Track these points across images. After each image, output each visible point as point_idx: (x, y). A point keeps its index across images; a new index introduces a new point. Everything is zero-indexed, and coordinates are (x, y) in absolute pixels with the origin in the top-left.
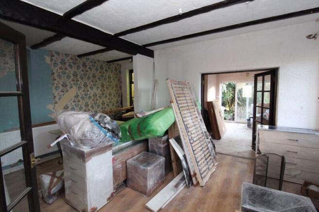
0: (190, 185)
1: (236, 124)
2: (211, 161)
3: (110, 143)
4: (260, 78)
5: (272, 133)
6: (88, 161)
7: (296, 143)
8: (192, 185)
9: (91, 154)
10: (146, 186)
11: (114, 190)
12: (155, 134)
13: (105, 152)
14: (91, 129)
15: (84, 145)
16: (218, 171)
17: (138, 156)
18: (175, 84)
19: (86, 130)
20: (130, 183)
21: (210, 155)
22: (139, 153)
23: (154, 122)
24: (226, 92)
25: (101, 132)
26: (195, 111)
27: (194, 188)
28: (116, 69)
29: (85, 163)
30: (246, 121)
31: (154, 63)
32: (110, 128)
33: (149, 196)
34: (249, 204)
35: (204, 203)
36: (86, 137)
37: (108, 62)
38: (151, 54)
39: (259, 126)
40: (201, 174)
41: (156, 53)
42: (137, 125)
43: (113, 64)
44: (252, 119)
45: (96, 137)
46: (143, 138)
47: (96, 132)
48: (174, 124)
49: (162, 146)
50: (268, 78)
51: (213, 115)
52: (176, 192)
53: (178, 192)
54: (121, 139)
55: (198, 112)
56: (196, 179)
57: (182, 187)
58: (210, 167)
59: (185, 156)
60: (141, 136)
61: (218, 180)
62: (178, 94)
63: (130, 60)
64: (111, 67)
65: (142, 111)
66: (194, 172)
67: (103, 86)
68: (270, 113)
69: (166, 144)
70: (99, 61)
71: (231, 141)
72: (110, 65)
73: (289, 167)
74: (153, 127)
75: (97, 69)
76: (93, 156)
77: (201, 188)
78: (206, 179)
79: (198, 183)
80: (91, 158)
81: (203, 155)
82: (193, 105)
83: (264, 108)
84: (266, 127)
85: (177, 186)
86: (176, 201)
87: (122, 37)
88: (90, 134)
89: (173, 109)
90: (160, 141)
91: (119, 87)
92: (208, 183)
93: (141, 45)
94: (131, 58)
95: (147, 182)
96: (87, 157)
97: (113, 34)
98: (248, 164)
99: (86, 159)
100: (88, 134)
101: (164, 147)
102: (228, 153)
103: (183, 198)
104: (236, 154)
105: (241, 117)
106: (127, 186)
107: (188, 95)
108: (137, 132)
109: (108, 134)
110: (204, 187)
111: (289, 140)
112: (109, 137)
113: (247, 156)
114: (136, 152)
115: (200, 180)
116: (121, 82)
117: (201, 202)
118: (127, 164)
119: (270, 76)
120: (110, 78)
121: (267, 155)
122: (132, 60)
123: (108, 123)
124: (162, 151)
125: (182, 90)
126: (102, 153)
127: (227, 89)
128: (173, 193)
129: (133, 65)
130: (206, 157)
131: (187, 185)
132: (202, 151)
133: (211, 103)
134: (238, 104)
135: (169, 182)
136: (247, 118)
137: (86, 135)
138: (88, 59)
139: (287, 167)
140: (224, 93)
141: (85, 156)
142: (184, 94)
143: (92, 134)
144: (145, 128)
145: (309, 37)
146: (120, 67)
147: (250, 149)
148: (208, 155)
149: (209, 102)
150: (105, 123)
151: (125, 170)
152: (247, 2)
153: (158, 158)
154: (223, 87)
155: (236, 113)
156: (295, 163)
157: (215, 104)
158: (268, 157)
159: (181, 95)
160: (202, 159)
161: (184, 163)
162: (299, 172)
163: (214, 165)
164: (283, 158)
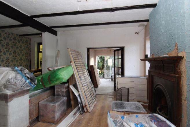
0: (83, 113)
1: (105, 79)
2: (94, 98)
3: (28, 88)
4: (116, 52)
5: (123, 79)
6: (10, 101)
7: (133, 83)
8: (84, 113)
9: (13, 96)
10: (54, 117)
11: (29, 124)
12: (61, 81)
13: (24, 95)
14: (15, 77)
15: (7, 89)
16: (98, 103)
17: (47, 99)
18: (73, 52)
19: (10, 77)
20: (41, 118)
21: (93, 94)
22: (48, 97)
23: (61, 73)
24: (99, 62)
25: (23, 78)
26: (84, 69)
27: (85, 114)
28: (27, 42)
29: (8, 103)
30: (110, 77)
31: (57, 39)
32: (29, 77)
33: (56, 124)
34: (116, 109)
35: (92, 120)
36: (10, 82)
37: (20, 35)
38: (55, 33)
39: (117, 76)
40: (89, 105)
41: (59, 33)
42: (48, 76)
43: (25, 37)
44: (113, 76)
45: (19, 82)
46: (52, 85)
47: (19, 78)
48: (73, 76)
49: (65, 90)
50: (120, 52)
51: (93, 73)
52: (75, 118)
53: (76, 117)
54: (37, 85)
55: (86, 70)
56: (86, 108)
57: (78, 114)
58: (94, 101)
59: (79, 95)
60: (50, 84)
61: (98, 108)
62: (74, 57)
63: (40, 35)
64: (23, 39)
65: (52, 67)
66: (85, 104)
67: (15, 52)
68: (121, 71)
69: (67, 89)
70: (13, 34)
71: (103, 88)
72: (22, 38)
73: (131, 95)
74: (60, 76)
75: (11, 40)
76: (14, 98)
77: (89, 113)
78: (92, 108)
79: (87, 111)
80: (13, 99)
81: (90, 94)
82: (83, 65)
83: (119, 67)
84: (121, 76)
85: (75, 114)
86: (75, 122)
87: (35, 19)
88: (14, 80)
89: (72, 66)
90: (63, 87)
91: (28, 54)
92: (93, 110)
93: (49, 26)
94: (41, 34)
95: (55, 114)
96: (10, 98)
97: (29, 16)
98: (112, 98)
99: (9, 100)
100: (12, 80)
101: (66, 91)
102: (103, 94)
103: (79, 120)
104: (107, 94)
105: (107, 76)
106: (38, 121)
107: (80, 59)
108: (48, 81)
109: (28, 81)
110: (91, 113)
111: (130, 81)
112: (29, 83)
113: (112, 94)
114: (46, 96)
115: (88, 108)
116: (30, 51)
117: (90, 120)
118: (39, 105)
119: (121, 51)
120: (21, 47)
121: (121, 88)
122: (42, 36)
123: (28, 74)
124: (64, 94)
125: (77, 56)
126: (21, 96)
127: (100, 60)
128: (73, 118)
129: (42, 39)
130: (92, 95)
131: (81, 113)
132: (89, 92)
133: (92, 66)
134: (106, 69)
135: (70, 113)
136: (111, 75)
137: (11, 81)
138: (3, 31)
139: (130, 95)
140: (98, 62)
141: (8, 97)
142: (78, 58)
143: (15, 80)
144: (54, 77)
145: (136, 33)
146: (30, 40)
147: (113, 90)
148: (92, 94)
149: (91, 66)
150: (25, 74)
151: (37, 109)
152: (111, 12)
153: (62, 98)
154: (98, 59)
155: (105, 74)
156: (133, 93)
157: (94, 67)
158: (122, 90)
159: (77, 59)
160: (89, 96)
161: (79, 99)
162: (135, 97)
163: (95, 100)
164: (128, 89)
